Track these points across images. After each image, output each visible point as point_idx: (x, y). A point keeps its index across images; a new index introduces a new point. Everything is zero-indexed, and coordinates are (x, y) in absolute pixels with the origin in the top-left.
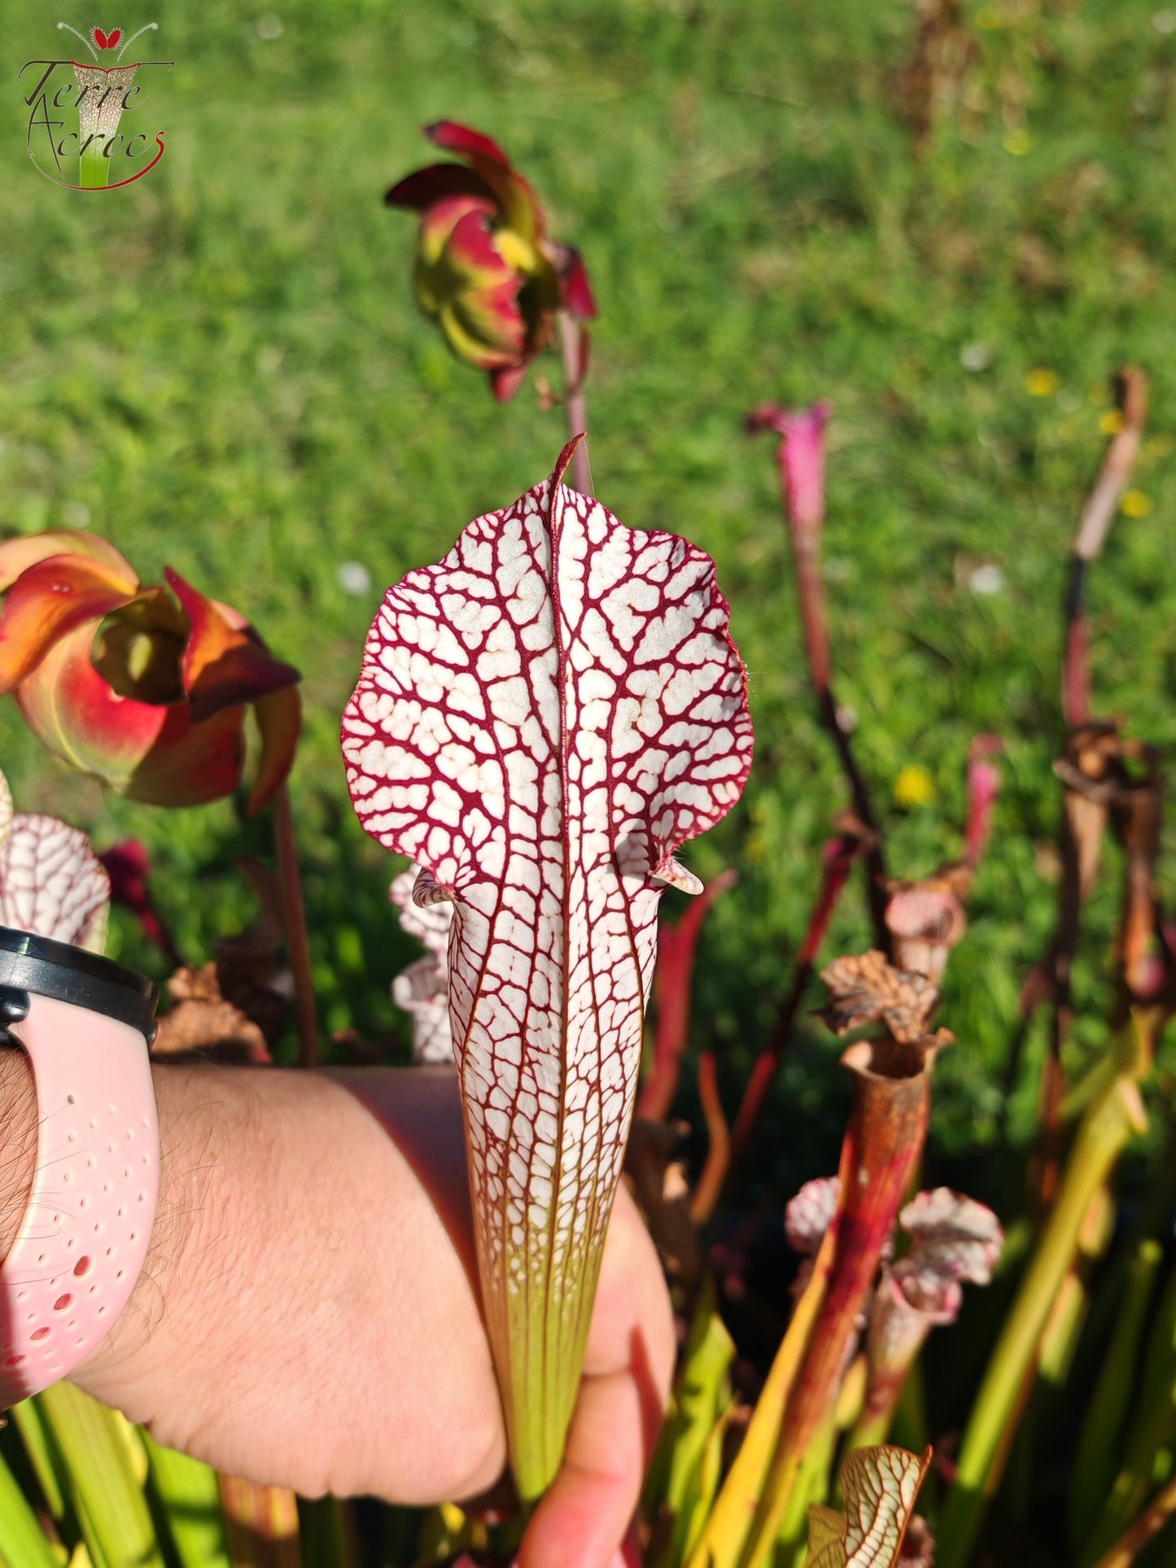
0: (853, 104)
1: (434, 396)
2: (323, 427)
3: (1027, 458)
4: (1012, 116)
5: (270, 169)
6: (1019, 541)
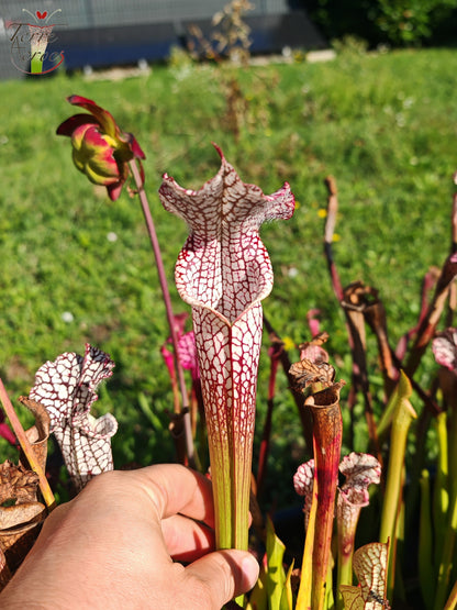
0: (211, 130)
1: (86, 249)
2: (45, 267)
3: (295, 231)
4: (265, 124)
5: (12, 185)
6: (300, 258)
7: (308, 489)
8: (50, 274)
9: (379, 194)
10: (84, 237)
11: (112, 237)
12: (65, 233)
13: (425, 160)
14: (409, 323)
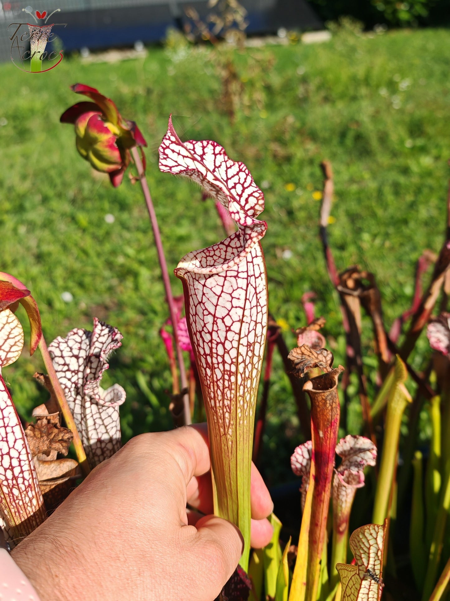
0: (207, 112)
1: (84, 230)
2: (45, 248)
3: (290, 213)
4: (260, 106)
5: (12, 166)
6: (295, 240)
7: (305, 470)
8: (49, 254)
9: (374, 176)
10: (83, 218)
11: (110, 219)
12: (63, 215)
13: (420, 142)
14: (402, 305)
